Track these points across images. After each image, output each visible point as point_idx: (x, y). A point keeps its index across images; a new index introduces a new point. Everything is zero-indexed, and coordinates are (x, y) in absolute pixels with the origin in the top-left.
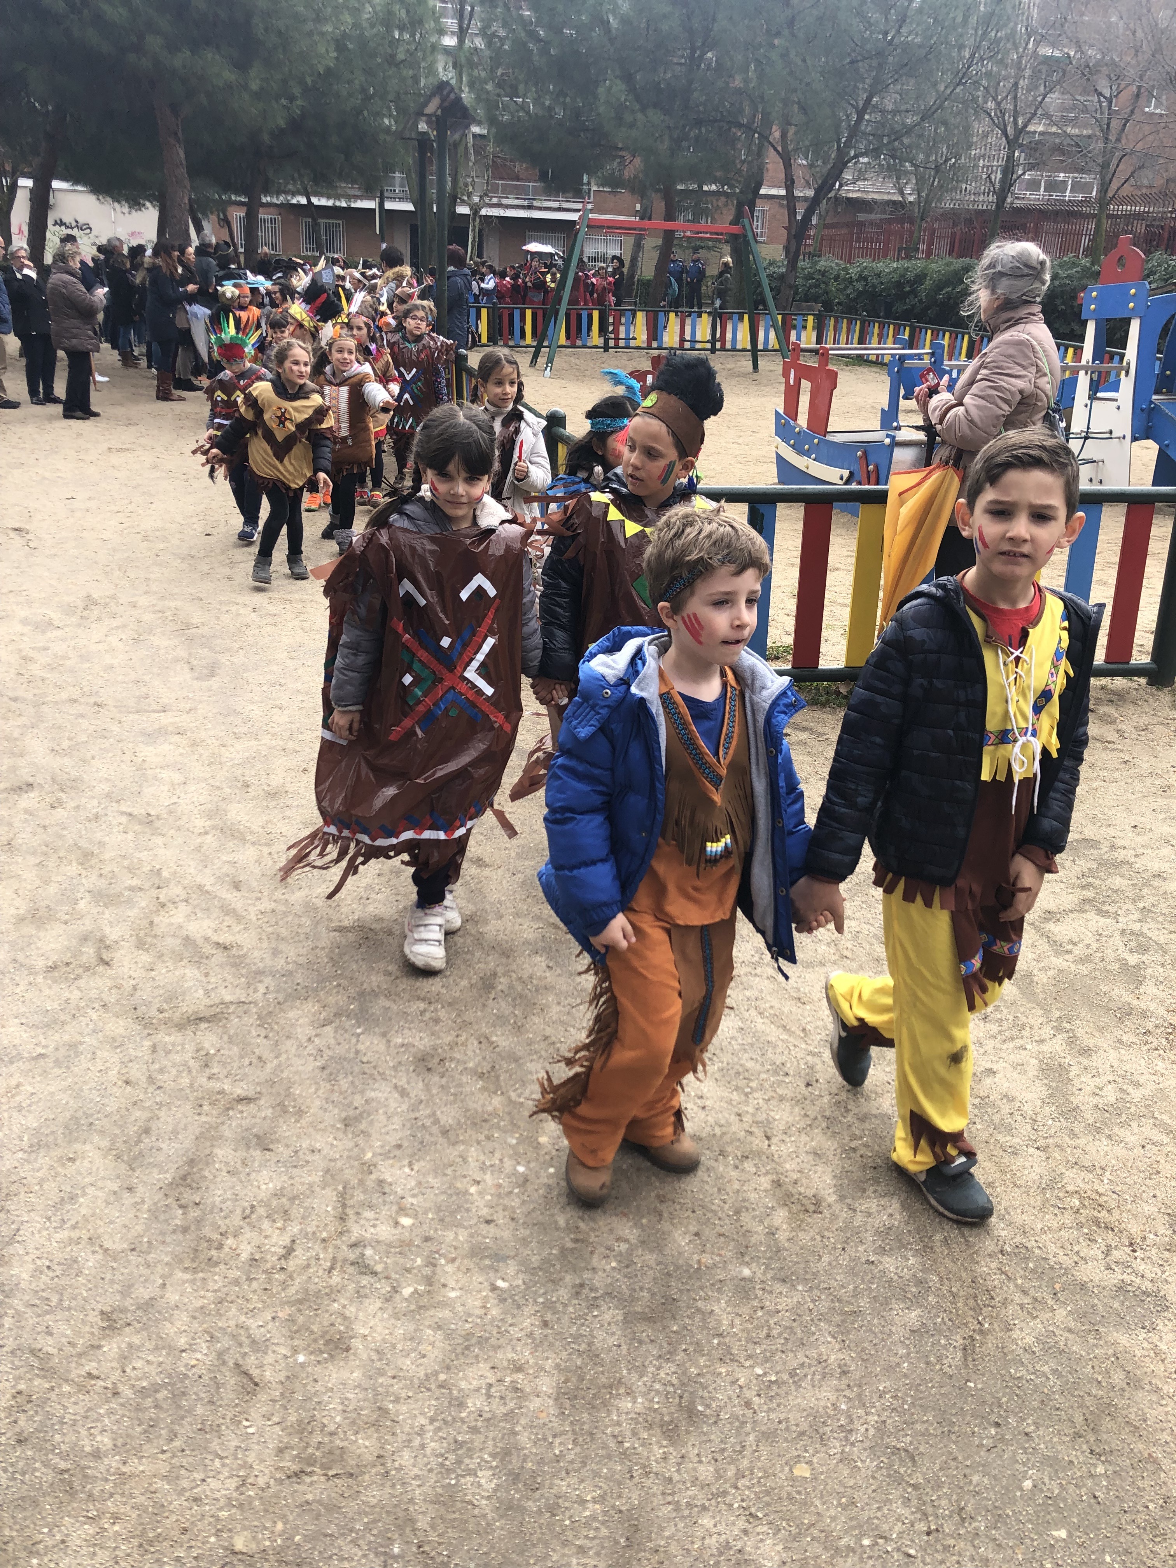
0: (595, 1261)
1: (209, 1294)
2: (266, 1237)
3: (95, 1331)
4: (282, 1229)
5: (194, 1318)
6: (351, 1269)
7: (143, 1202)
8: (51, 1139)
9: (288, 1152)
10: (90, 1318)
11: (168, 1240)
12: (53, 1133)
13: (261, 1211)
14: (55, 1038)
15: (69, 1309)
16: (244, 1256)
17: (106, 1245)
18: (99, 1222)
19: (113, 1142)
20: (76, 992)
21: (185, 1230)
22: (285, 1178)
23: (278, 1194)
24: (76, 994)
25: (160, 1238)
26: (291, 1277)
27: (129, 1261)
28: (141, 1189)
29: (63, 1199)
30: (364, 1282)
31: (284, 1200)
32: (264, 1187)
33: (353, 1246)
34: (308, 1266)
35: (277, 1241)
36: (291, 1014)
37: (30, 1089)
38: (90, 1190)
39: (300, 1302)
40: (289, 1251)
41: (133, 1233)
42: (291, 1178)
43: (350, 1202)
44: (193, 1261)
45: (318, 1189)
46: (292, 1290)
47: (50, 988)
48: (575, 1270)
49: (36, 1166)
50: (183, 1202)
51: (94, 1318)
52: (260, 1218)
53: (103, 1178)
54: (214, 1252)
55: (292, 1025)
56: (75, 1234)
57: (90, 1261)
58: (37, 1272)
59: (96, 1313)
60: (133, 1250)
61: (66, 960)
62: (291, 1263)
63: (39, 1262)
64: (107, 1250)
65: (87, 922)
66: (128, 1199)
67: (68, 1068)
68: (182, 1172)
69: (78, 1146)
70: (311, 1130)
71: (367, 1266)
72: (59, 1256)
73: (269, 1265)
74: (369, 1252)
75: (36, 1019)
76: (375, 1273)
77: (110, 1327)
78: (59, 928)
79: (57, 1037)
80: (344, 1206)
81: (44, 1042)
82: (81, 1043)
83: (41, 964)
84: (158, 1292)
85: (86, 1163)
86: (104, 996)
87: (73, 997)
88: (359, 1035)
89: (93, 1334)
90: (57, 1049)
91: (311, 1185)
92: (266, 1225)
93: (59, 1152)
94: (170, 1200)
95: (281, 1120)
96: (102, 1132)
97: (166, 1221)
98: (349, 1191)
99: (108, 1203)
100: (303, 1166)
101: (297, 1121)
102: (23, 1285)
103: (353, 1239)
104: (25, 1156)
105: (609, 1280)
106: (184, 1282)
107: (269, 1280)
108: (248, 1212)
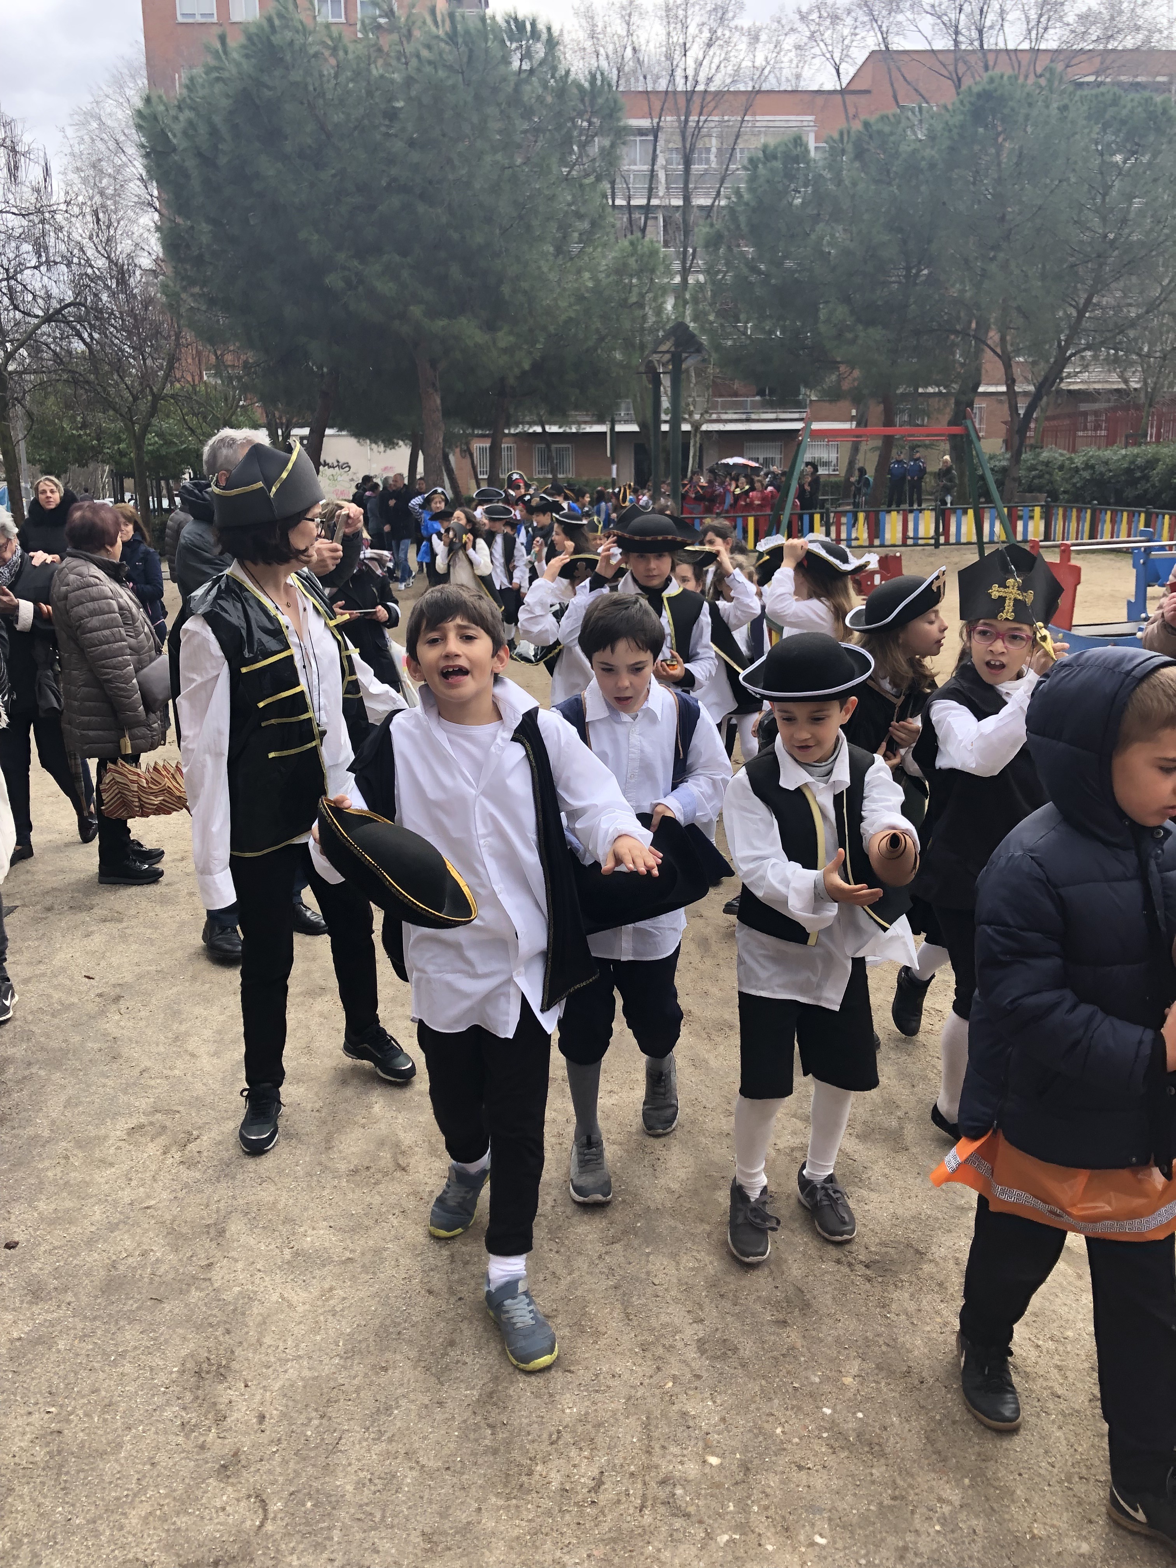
0: (917, 1522)
1: (524, 1524)
2: (575, 1466)
3: (418, 1552)
4: (590, 1459)
5: (512, 1548)
6: (662, 1509)
7: (453, 1417)
8: (364, 1345)
9: (589, 1375)
10: (412, 1538)
11: (480, 1461)
12: (366, 1339)
13: (567, 1437)
14: (361, 1243)
15: (392, 1527)
16: (554, 1485)
17: (423, 1460)
18: (415, 1438)
19: (421, 1352)
20: (377, 1197)
21: (495, 1452)
22: (587, 1403)
23: (583, 1419)
24: (377, 1200)
25: (472, 1459)
26: (602, 1512)
27: (444, 1480)
28: (450, 1404)
29: (378, 1410)
30: (677, 1526)
31: (589, 1427)
32: (568, 1411)
33: (663, 1482)
34: (619, 1501)
35: (586, 1473)
36: (580, 1230)
37: (341, 1293)
38: (403, 1402)
39: (614, 1540)
40: (598, 1484)
41: (446, 1451)
42: (594, 1403)
43: (656, 1434)
44: (506, 1486)
45: (622, 1418)
46: (605, 1527)
47: (354, 1192)
48: (896, 1531)
49: (353, 1373)
50: (491, 1420)
51: (415, 1538)
52: (567, 1445)
53: (414, 1390)
54: (524, 1478)
55: (582, 1241)
56: (393, 1447)
57: (409, 1477)
58: (360, 1485)
59: (418, 1533)
60: (448, 1469)
61: (366, 1164)
62: (601, 1497)
63: (361, 1475)
64: (423, 1466)
65: (383, 1126)
66: (439, 1415)
67: (374, 1273)
68: (489, 1390)
69: (388, 1355)
70: (609, 1352)
71: (678, 1508)
72: (379, 1470)
73: (580, 1497)
74: (679, 1491)
75: (342, 1222)
76: (687, 1515)
77: (431, 1550)
78: (358, 1132)
79: (362, 1242)
80: (649, 1437)
81: (351, 1246)
82: (386, 1249)
83: (342, 1167)
84: (474, 1518)
85: (397, 1373)
86: (404, 1203)
87: (374, 1202)
88: (648, 1254)
89: (416, 1555)
90: (363, 1254)
91: (614, 1413)
92: (573, 1453)
93: (371, 1360)
94: (479, 1418)
95: (580, 1341)
96: (410, 1342)
97: (476, 1440)
98: (654, 1422)
99: (420, 1417)
100: (605, 1392)
101: (595, 1342)
102: (348, 1497)
103: (661, 1476)
104: (342, 1362)
105: (935, 1546)
106: (499, 1508)
107: (581, 1514)
108: (554, 1437)
